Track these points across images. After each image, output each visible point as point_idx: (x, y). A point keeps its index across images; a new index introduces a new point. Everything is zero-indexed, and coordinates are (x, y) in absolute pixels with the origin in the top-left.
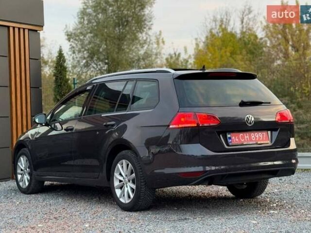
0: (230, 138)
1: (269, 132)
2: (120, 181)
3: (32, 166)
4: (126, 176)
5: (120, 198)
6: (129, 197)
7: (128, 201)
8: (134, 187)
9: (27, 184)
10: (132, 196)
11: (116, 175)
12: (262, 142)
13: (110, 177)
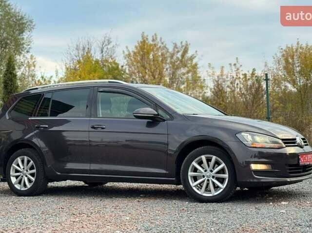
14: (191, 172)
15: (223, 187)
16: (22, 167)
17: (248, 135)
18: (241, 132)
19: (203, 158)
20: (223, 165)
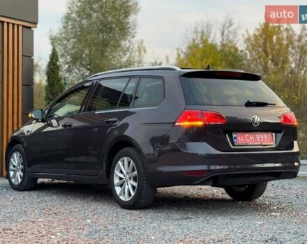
0: (235, 138)
1: (274, 134)
2: (121, 179)
3: (26, 163)
4: (127, 173)
5: (120, 195)
6: (130, 195)
7: (128, 199)
8: (135, 184)
9: (20, 181)
10: (133, 194)
11: (117, 172)
12: (267, 144)
13: (110, 174)
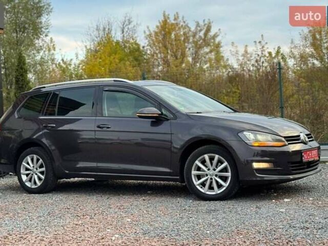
14: (194, 171)
15: (226, 185)
16: (32, 165)
17: (250, 134)
18: (243, 131)
19: (206, 157)
20: (226, 164)
